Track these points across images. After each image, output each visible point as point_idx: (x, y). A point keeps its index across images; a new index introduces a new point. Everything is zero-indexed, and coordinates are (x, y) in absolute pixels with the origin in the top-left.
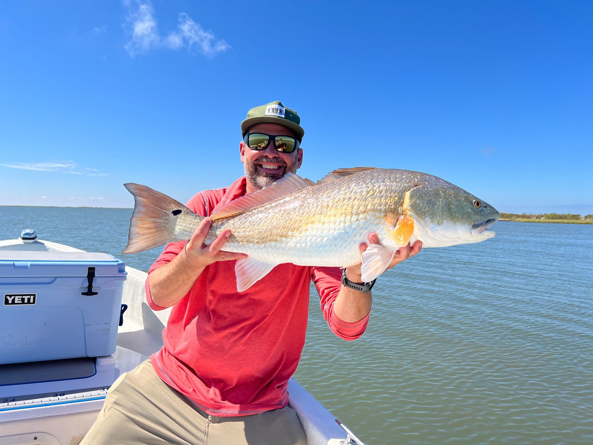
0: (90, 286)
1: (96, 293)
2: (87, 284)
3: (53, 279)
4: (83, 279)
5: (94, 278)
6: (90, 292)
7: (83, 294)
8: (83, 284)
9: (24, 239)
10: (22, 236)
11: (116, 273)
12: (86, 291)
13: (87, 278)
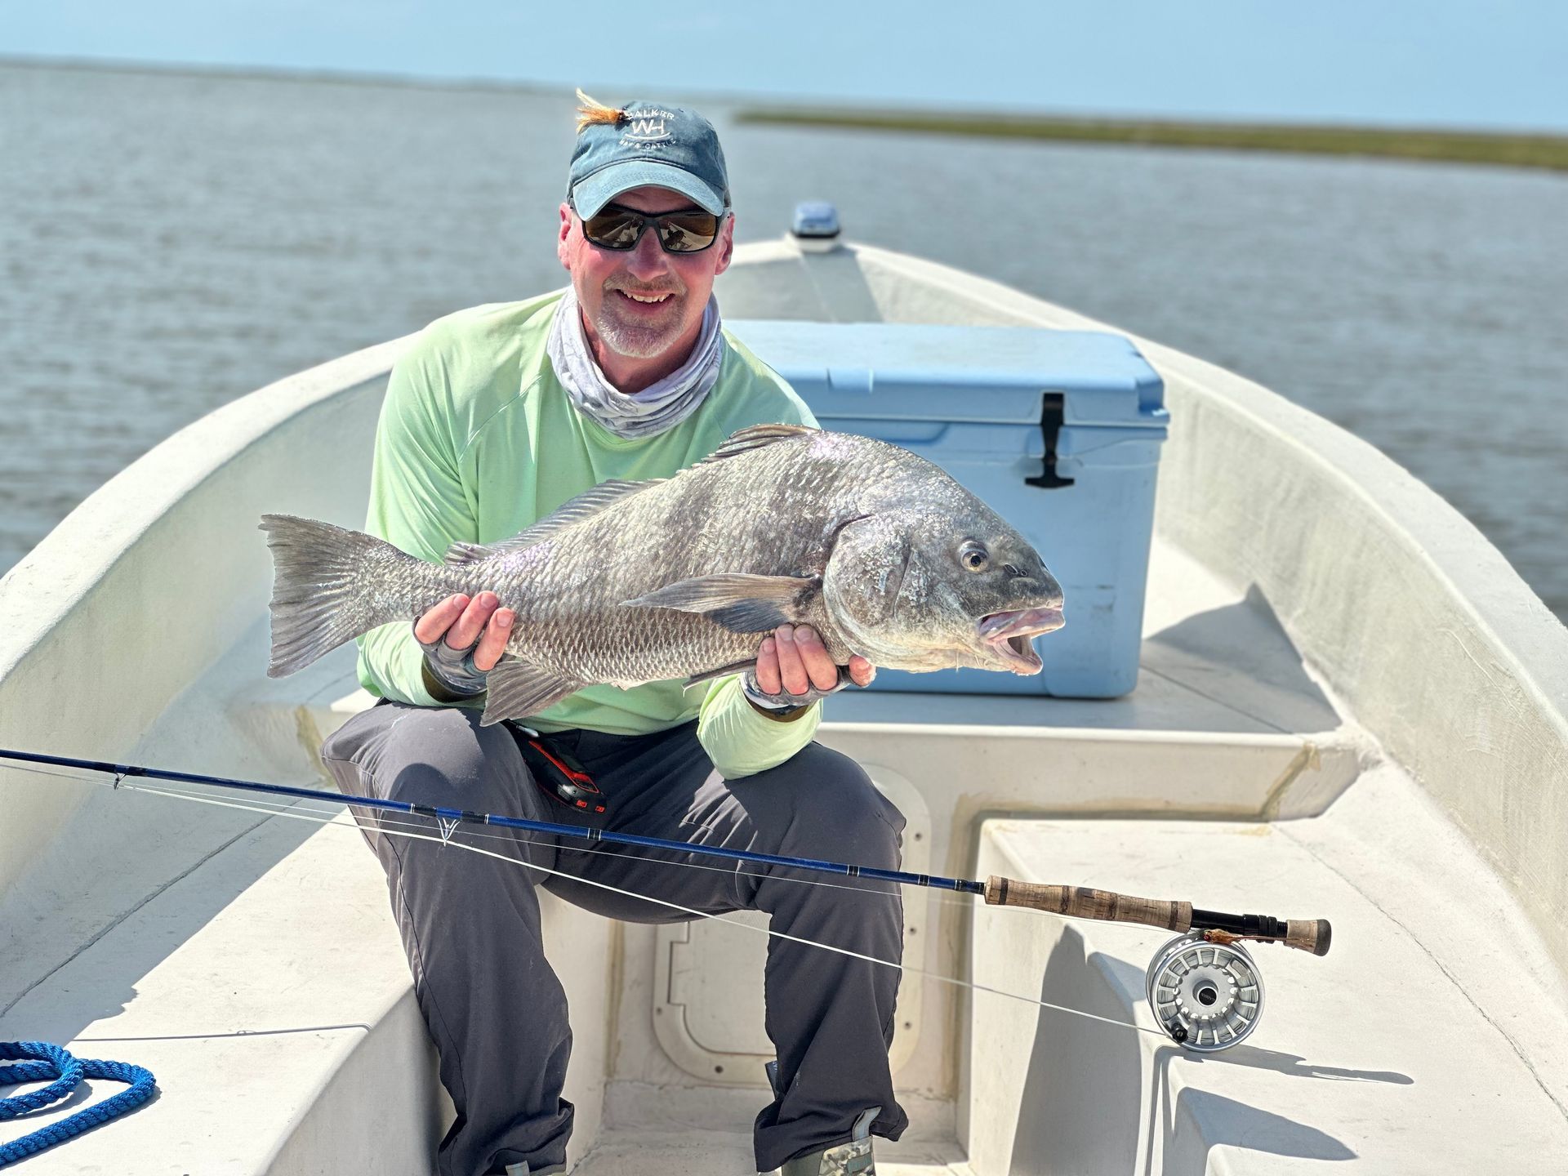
0: (1050, 457)
1: (1069, 482)
2: (1039, 452)
3: (935, 429)
4: (1026, 431)
5: (1062, 430)
6: (1049, 477)
7: (1030, 481)
8: (1026, 449)
9: (802, 236)
10: (797, 226)
11: (1128, 414)
12: (1039, 473)
13: (1039, 430)
